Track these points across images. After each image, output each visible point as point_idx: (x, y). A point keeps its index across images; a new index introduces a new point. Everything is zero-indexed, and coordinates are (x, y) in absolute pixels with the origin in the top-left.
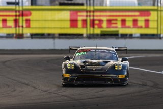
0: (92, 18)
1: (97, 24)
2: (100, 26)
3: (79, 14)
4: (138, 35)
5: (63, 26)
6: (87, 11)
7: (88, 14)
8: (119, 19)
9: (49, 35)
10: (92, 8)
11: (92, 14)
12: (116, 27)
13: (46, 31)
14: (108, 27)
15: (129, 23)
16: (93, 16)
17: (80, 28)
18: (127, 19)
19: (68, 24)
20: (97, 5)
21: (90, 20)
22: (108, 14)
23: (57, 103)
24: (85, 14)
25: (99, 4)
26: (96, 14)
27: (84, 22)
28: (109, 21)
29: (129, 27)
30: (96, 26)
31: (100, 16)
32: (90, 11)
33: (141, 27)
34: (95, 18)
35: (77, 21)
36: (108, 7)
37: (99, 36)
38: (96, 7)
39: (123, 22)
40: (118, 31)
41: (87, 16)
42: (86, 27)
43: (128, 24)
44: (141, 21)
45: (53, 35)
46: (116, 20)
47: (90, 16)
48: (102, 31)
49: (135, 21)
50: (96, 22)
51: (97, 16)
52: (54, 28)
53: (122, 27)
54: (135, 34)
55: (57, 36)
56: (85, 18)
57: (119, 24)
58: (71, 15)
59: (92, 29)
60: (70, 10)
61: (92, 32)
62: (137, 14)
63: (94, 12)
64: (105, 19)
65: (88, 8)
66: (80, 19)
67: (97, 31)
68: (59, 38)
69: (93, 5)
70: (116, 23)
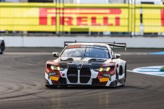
0: (61, 15)
1: (67, 22)
2: (70, 24)
3: (49, 11)
4: (108, 33)
5: (32, 24)
6: (56, 9)
7: (58, 11)
8: (90, 16)
9: (18, 32)
10: (62, 6)
11: (61, 11)
12: (86, 25)
13: (14, 29)
14: (78, 25)
15: (100, 21)
16: (63, 13)
17: (49, 25)
18: (97, 16)
19: (37, 21)
20: (67, 3)
21: (60, 18)
22: (78, 11)
23: (24, 101)
24: (54, 11)
25: (69, 2)
26: (65, 11)
27: (54, 19)
28: (79, 19)
29: (99, 25)
30: (66, 24)
31: (70, 13)
32: (60, 9)
33: (111, 25)
34: (65, 15)
35: (46, 18)
36: (78, 5)
37: (69, 34)
38: (66, 5)
39: (94, 19)
40: (88, 29)
41: (56, 13)
42: (56, 24)
43: (98, 21)
44: (112, 19)
45: (22, 32)
46: (86, 18)
47: (60, 13)
48: (71, 29)
49: (106, 19)
50: (66, 20)
51: (67, 13)
52: (23, 25)
53: (92, 25)
54: (106, 32)
55: (25, 33)
56: (54, 15)
57: (89, 22)
58: (40, 12)
59: (61, 26)
60: (39, 7)
61: (61, 30)
62: (108, 11)
63: (63, 9)
64: (74, 16)
65: (58, 6)
66: (49, 16)
67: (67, 28)
68: (28, 36)
69: (63, 2)
70: (86, 21)
